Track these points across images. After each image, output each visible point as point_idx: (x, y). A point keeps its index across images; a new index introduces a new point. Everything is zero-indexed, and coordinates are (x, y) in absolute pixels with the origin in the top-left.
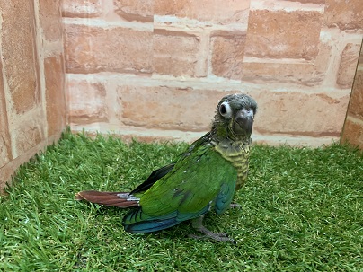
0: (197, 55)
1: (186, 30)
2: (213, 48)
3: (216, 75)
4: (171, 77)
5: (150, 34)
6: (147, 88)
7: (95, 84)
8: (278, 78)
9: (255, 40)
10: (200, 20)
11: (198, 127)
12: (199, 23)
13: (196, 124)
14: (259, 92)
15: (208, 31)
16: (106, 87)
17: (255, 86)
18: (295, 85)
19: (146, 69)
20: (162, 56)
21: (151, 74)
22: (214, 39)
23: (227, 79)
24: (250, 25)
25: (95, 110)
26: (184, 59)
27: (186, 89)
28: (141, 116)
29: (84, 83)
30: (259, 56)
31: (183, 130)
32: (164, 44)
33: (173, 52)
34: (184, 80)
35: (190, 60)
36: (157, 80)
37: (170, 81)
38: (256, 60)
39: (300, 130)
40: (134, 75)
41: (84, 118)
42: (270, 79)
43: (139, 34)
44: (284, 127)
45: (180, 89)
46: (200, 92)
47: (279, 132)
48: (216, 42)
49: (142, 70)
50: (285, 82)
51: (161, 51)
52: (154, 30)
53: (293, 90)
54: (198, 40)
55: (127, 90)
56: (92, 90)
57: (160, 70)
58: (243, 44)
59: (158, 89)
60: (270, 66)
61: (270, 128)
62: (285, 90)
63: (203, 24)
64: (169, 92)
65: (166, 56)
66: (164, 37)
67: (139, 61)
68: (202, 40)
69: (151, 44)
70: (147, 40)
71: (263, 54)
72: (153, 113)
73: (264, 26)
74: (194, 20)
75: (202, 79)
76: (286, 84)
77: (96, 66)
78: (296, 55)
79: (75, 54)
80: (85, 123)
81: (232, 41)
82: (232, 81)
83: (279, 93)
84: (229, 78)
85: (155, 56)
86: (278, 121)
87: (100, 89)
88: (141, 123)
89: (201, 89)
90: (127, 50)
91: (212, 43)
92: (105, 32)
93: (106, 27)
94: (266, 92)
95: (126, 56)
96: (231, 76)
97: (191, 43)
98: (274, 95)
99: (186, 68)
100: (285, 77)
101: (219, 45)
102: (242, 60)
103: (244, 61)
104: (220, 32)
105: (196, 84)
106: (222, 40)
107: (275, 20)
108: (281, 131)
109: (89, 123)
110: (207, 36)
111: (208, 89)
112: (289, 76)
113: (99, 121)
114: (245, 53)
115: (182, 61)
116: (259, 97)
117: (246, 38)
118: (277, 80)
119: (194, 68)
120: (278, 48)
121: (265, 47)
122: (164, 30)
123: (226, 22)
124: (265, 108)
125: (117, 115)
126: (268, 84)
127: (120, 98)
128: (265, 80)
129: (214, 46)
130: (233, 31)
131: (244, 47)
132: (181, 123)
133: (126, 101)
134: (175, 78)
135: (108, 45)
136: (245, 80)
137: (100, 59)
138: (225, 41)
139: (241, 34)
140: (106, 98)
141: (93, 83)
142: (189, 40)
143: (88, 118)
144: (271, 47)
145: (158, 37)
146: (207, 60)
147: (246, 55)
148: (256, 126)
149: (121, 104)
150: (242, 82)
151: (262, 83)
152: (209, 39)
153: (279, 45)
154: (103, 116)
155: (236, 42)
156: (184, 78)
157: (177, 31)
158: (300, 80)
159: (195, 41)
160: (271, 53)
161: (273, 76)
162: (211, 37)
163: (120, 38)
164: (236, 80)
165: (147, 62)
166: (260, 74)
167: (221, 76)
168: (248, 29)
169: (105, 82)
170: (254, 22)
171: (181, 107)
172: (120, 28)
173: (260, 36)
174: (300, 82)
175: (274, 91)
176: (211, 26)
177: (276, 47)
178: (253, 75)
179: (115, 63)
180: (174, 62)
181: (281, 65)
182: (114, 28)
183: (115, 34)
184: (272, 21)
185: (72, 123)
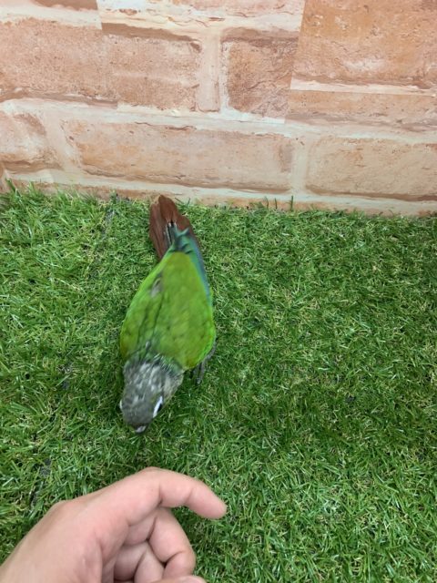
0: (197, 74)
1: (169, 26)
2: (228, 62)
3: (236, 108)
4: (153, 110)
5: (98, 34)
6: (113, 125)
7: (21, 116)
8: (356, 117)
9: (316, 49)
10: (197, 7)
11: (211, 182)
12: (196, 13)
13: (207, 177)
14: (319, 137)
15: (217, 29)
16: (42, 122)
17: (312, 128)
18: (389, 129)
19: (104, 95)
20: (129, 74)
21: (114, 103)
22: (228, 45)
23: (257, 116)
24: (308, 18)
25: (35, 153)
26: (175, 81)
27: (184, 129)
28: (113, 164)
30: (322, 79)
31: (187, 184)
32: (131, 54)
33: (150, 68)
34: (177, 115)
35: (184, 82)
36: (125, 113)
37: (153, 115)
38: (315, 86)
39: (384, 191)
40: (87, 106)
41: (20, 164)
42: (341, 119)
43: (76, 33)
44: (356, 187)
45: (172, 128)
46: (210, 134)
47: (348, 193)
48: (234, 52)
49: (98, 98)
50: (369, 124)
51: (127, 66)
52: (104, 25)
53: (381, 136)
54: (197, 48)
55: (80, 127)
56: (20, 125)
57: (131, 98)
58: (291, 56)
59: (132, 128)
60: (343, 98)
61: (335, 188)
62: (366, 136)
63: (204, 15)
64: (153, 132)
65: (139, 75)
66: (127, 41)
67: (89, 82)
68: (204, 47)
69: (104, 54)
70: (94, 45)
71: (331, 76)
72: (131, 161)
73: (338, 20)
74: (184, 7)
75: (211, 115)
76: (371, 128)
77: (13, 87)
78: (400, 79)
80: (26, 171)
81: (266, 50)
82: (267, 119)
83: (355, 141)
84: (263, 114)
85: (117, 74)
86: (348, 179)
87: (34, 124)
88: (116, 173)
89: (211, 129)
90: (59, 63)
91: (227, 54)
92: (7, 27)
93: (4, 18)
94: (331, 138)
95: (61, 73)
96: (265, 111)
97: (183, 51)
98: (345, 143)
99: (178, 96)
100: (371, 115)
101: (242, 57)
102: (287, 85)
103: (291, 88)
104: (241, 31)
105: (201, 121)
106: (246, 47)
107: (366, 6)
108: (352, 191)
109: (33, 171)
110: (215, 39)
111: (224, 130)
112: (379, 115)
113: (47, 168)
114: (294, 74)
115: (170, 85)
116: (318, 145)
117: (297, 46)
118: (353, 120)
119: (194, 96)
120: (364, 65)
121: (338, 63)
122: (124, 25)
123: (255, 10)
124: (327, 162)
125: (73, 161)
126: (335, 127)
127: (71, 138)
128: (332, 120)
129: (230, 59)
130: (271, 30)
131: (293, 63)
132: (182, 176)
133: (82, 143)
134: (160, 111)
135: (21, 52)
136: (292, 119)
137: (14, 76)
138: (253, 51)
139: (287, 37)
140: (48, 137)
141: (17, 113)
142: (179, 46)
143: (29, 164)
144: (349, 63)
145: (114, 40)
146: (217, 84)
147: (296, 78)
148: (309, 184)
149: (75, 146)
150: (286, 122)
151: (323, 125)
152: (219, 46)
153: (366, 60)
154: (51, 161)
155: (276, 51)
156: (177, 112)
157: (151, 29)
158: (400, 121)
159: (191, 48)
160: (348, 74)
161: (347, 114)
162: (223, 41)
163: (39, 40)
164: (275, 117)
165: (103, 84)
166: (321, 109)
167: (247, 111)
168: (302, 28)
169: (38, 114)
170: (317, 13)
171: (178, 154)
172: (31, 19)
173: (328, 42)
174: (398, 125)
175: (347, 136)
176: (221, 20)
177: (361, 63)
178: (309, 111)
179: (44, 84)
180: (154, 85)
181: (365, 95)
182: (21, 18)
183: (27, 32)
184: (358, 9)
185: (6, 171)
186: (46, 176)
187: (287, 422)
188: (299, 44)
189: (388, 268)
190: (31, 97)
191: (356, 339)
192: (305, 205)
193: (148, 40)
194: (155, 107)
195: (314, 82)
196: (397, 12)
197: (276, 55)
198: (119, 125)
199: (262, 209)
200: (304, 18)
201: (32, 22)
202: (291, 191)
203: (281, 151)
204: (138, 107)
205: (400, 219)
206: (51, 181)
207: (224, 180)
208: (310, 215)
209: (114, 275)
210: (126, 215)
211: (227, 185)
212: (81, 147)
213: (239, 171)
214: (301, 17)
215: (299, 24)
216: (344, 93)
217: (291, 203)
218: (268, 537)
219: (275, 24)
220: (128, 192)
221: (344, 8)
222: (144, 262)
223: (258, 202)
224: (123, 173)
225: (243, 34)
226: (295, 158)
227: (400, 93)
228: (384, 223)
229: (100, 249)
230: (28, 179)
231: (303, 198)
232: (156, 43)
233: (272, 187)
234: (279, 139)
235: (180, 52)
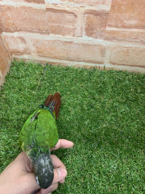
1: (67, 9)
3: (88, 36)
4: (61, 36)
5: (44, 11)
6: (48, 41)
7: (19, 37)
8: (127, 39)
9: (115, 17)
10: (77, 3)
11: (78, 60)
12: (76, 5)
13: (77, 58)
14: (114, 46)
15: (82, 10)
16: (25, 39)
17: (112, 43)
18: (138, 43)
19: (45, 31)
20: (54, 24)
21: (49, 34)
22: (86, 15)
23: (94, 39)
24: (113, 7)
25: (23, 49)
26: (68, 27)
27: (70, 42)
28: (47, 53)
29: (13, 37)
30: (116, 27)
31: (70, 60)
32: (54, 18)
33: (60, 23)
34: (68, 38)
35: (71, 27)
36: (52, 37)
37: (61, 38)
39: (136, 64)
40: (40, 34)
41: (18, 52)
42: (122, 40)
43: (38, 11)
44: (126, 63)
45: (67, 42)
46: (78, 44)
47: (123, 65)
48: (88, 18)
49: (43, 32)
50: (132, 42)
51: (53, 22)
52: (47, 9)
53: (135, 46)
54: (76, 16)
55: (37, 41)
56: (18, 40)
57: (54, 32)
58: (107, 19)
59: (54, 42)
60: (123, 33)
61: (119, 63)
62: (131, 46)
63: (79, 5)
64: (60, 43)
65: (57, 25)
66: (54, 14)
67: (41, 27)
68: (78, 16)
69: (46, 18)
70: (43, 15)
71: (120, 26)
72: (53, 52)
73: (123, 7)
74: (73, 3)
75: (79, 38)
76: (132, 43)
77: (17, 28)
79: (3, 22)
80: (19, 55)
81: (99, 17)
82: (98, 40)
84: (96, 38)
85: (50, 24)
86: (124, 60)
87: (23, 40)
88: (48, 56)
89: (79, 42)
90: (32, 21)
91: (85, 18)
92: (16, 9)
93: (16, 6)
94: (118, 46)
95: (32, 24)
96: (97, 37)
97: (71, 17)
98: (124, 48)
99: (69, 31)
100: (132, 39)
101: (90, 19)
102: (105, 29)
103: (106, 30)
104: (91, 11)
105: (76, 40)
106: (92, 16)
107: (132, 3)
108: (125, 64)
109: (22, 55)
110: (82, 13)
111: (83, 43)
112: (135, 39)
113: (26, 54)
114: (107, 25)
115: (67, 28)
116: (114, 49)
117: (108, 16)
118: (127, 40)
119: (74, 32)
120: (131, 22)
121: (122, 21)
122: (53, 9)
123: (95, 4)
124: (117, 54)
125: (34, 52)
126: (120, 42)
127: (34, 44)
128: (119, 40)
129: (86, 20)
130: (100, 10)
131: (107, 21)
132: (69, 58)
133: (38, 46)
134: (63, 36)
135: (20, 17)
136: (106, 40)
137: (18, 24)
138: (94, 17)
139: (106, 13)
140: (27, 44)
141: (18, 36)
142: (70, 15)
143: (21, 53)
144: (126, 22)
145: (49, 13)
146: (82, 28)
147: (107, 26)
148: (111, 61)
149: (35, 47)
150: (104, 41)
151: (116, 42)
152: (83, 15)
153: (131, 21)
154: (28, 52)
155: (101, 17)
156: (68, 37)
157: (61, 10)
158: (142, 41)
159: (74, 16)
160: (125, 25)
161: (125, 38)
162: (84, 14)
163: (26, 13)
164: (100, 39)
165: (45, 27)
166: (116, 37)
167: (91, 37)
168: (111, 10)
169: (24, 37)
170: (116, 5)
171: (68, 50)
172: (24, 6)
173: (119, 14)
174: (142, 42)
175: (124, 46)
176: (84, 7)
177: (130, 22)
178: (111, 37)
179: (27, 27)
180: (61, 28)
181: (130, 32)
182: (21, 6)
183: (22, 11)
184: (129, 4)
185: (13, 55)
186: (26, 57)
187: (100, 139)
188: (109, 15)
189: (136, 90)
190: (22, 31)
191: (124, 113)
192: (109, 68)
193: (60, 13)
194: (61, 35)
195: (114, 28)
196: (142, 5)
197: (101, 19)
198: (50, 41)
199: (95, 69)
200: (111, 7)
201: (24, 7)
202: (105, 63)
203: (102, 50)
204: (56, 35)
205: (141, 74)
206: (27, 58)
207: (82, 59)
208: (111, 72)
209: (46, 89)
210: (51, 70)
211: (83, 61)
212: (37, 47)
213: (87, 56)
214: (111, 6)
215: (110, 9)
216: (124, 32)
217: (105, 67)
218: (93, 176)
219: (102, 8)
220: (51, 63)
221: (125, 3)
222: (56, 85)
223: (93, 67)
224: (50, 56)
225: (91, 12)
226: (106, 53)
227: (143, 32)
228: (135, 75)
229: (42, 80)
230: (20, 57)
231: (108, 66)
232: (63, 14)
233: (98, 62)
234: (101, 46)
235: (70, 17)
